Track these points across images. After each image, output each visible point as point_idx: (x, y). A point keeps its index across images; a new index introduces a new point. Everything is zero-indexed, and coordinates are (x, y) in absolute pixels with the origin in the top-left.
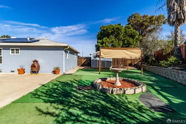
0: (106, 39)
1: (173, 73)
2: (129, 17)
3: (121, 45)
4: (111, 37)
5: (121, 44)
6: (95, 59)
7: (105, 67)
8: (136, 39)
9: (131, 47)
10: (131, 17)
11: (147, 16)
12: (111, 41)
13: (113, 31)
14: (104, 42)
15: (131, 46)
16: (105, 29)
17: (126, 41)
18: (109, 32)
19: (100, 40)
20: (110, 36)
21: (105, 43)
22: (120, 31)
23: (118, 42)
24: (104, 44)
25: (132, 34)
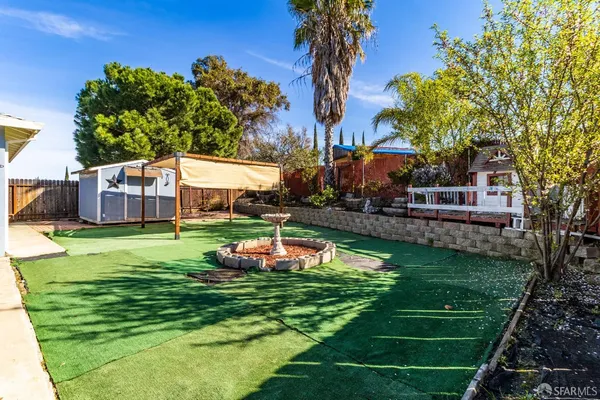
0: (133, 118)
1: (341, 217)
2: (198, 60)
3: (189, 146)
4: (151, 114)
5: (190, 143)
6: (113, 189)
7: (155, 216)
8: (232, 134)
9: (217, 156)
10: (204, 62)
11: (245, 74)
12: (153, 126)
13: (162, 93)
14: (126, 125)
15: (216, 152)
16: (131, 79)
17: (203, 134)
18: (147, 96)
19: (107, 116)
20: (150, 110)
21: (132, 131)
22: (187, 100)
23: (180, 135)
24: (127, 135)
25: (220, 117)
